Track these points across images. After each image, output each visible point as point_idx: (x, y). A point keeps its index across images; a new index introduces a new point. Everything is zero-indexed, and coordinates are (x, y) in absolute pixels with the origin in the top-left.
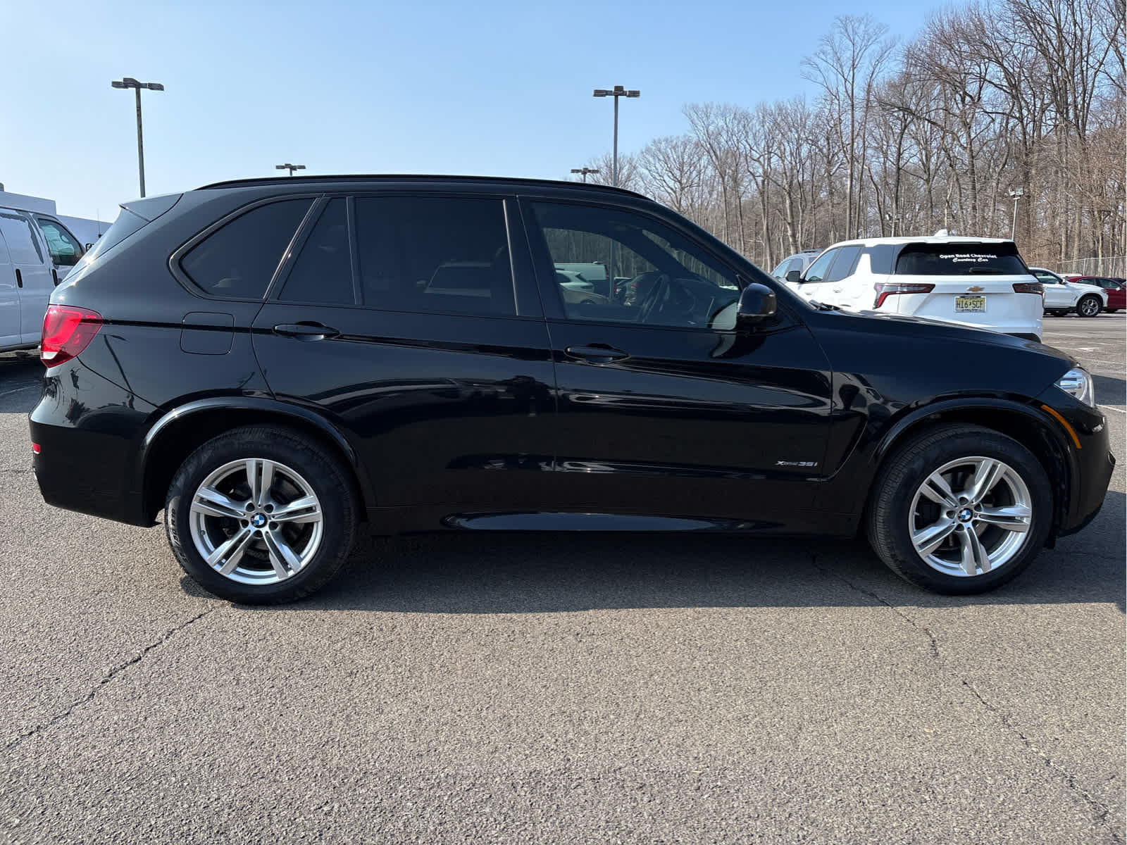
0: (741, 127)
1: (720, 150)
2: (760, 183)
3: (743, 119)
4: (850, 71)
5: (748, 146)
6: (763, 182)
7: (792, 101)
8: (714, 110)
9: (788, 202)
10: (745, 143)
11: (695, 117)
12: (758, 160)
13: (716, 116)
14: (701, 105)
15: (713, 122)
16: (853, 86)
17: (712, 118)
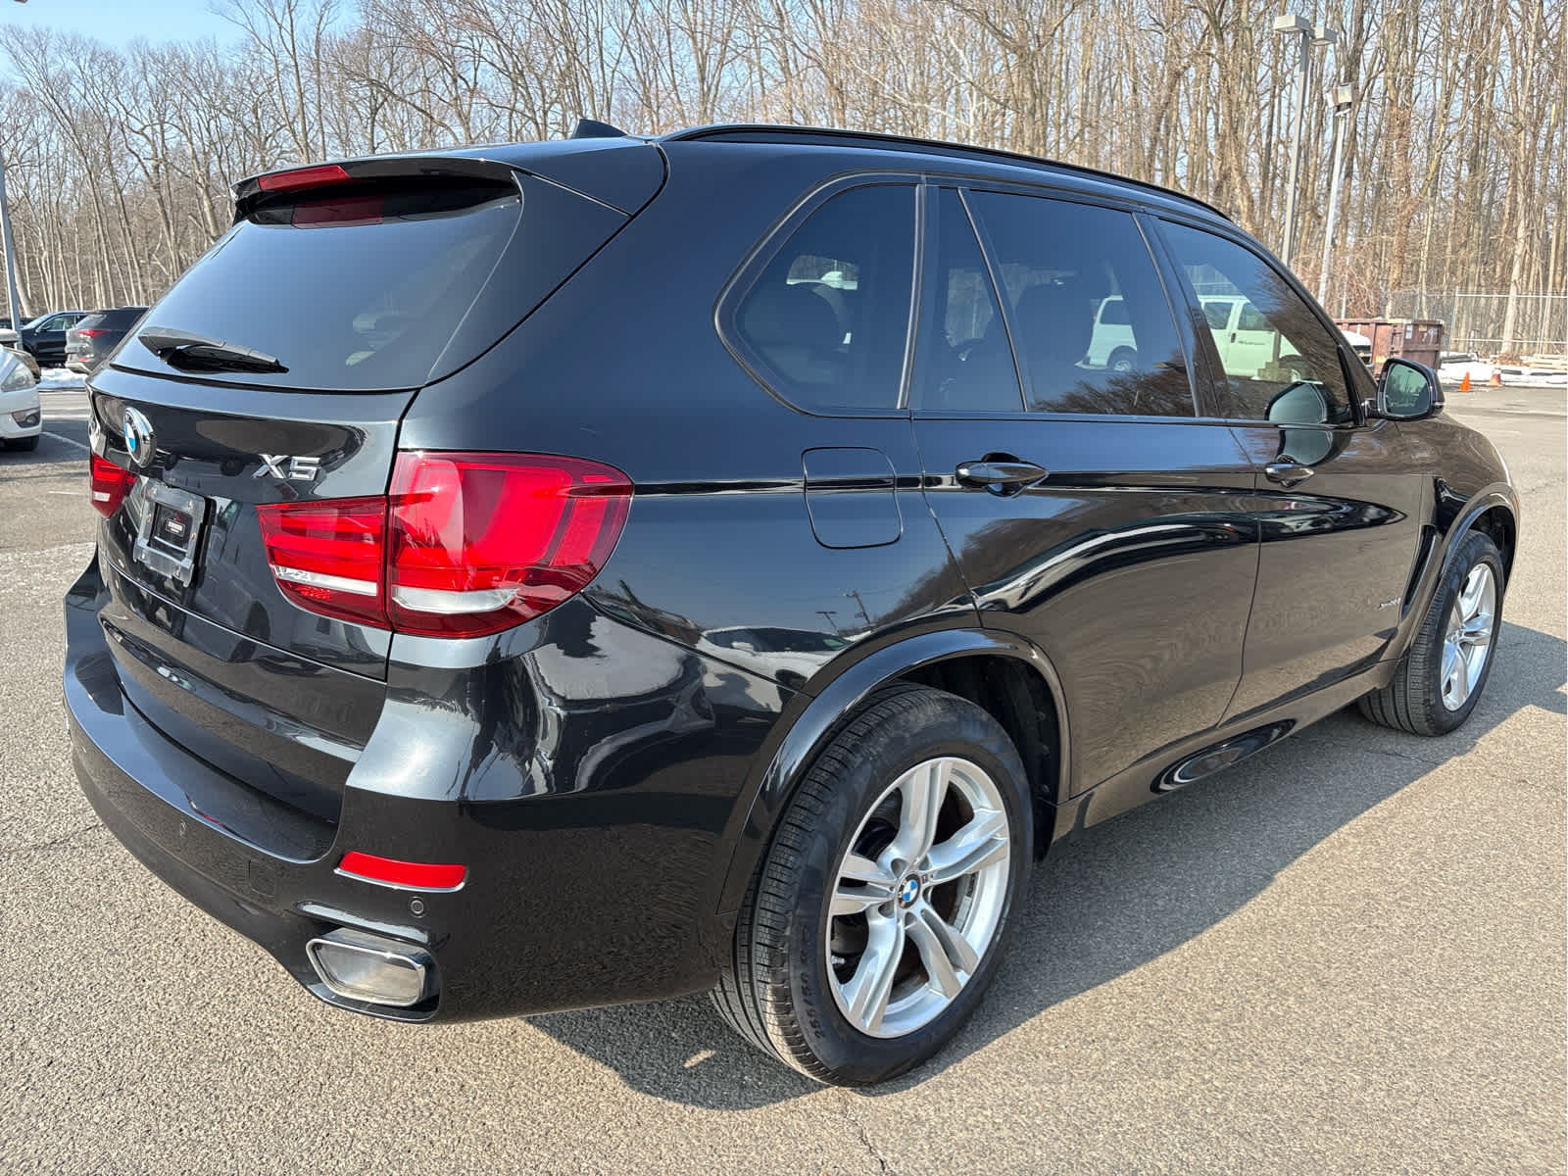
0: (106, 79)
1: (70, 109)
2: (150, 171)
3: (109, 63)
4: (284, 14)
5: (121, 109)
6: (156, 168)
7: (194, 44)
8: (54, 43)
9: (206, 203)
10: (114, 101)
11: (17, 48)
12: (141, 132)
13: (59, 50)
14: (28, 30)
15: (54, 61)
16: (292, 36)
17: (50, 52)
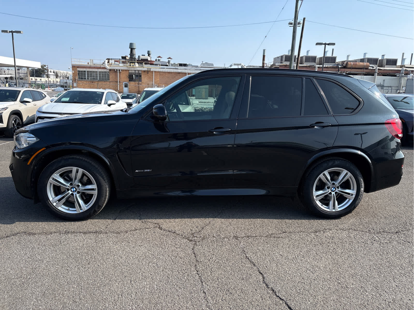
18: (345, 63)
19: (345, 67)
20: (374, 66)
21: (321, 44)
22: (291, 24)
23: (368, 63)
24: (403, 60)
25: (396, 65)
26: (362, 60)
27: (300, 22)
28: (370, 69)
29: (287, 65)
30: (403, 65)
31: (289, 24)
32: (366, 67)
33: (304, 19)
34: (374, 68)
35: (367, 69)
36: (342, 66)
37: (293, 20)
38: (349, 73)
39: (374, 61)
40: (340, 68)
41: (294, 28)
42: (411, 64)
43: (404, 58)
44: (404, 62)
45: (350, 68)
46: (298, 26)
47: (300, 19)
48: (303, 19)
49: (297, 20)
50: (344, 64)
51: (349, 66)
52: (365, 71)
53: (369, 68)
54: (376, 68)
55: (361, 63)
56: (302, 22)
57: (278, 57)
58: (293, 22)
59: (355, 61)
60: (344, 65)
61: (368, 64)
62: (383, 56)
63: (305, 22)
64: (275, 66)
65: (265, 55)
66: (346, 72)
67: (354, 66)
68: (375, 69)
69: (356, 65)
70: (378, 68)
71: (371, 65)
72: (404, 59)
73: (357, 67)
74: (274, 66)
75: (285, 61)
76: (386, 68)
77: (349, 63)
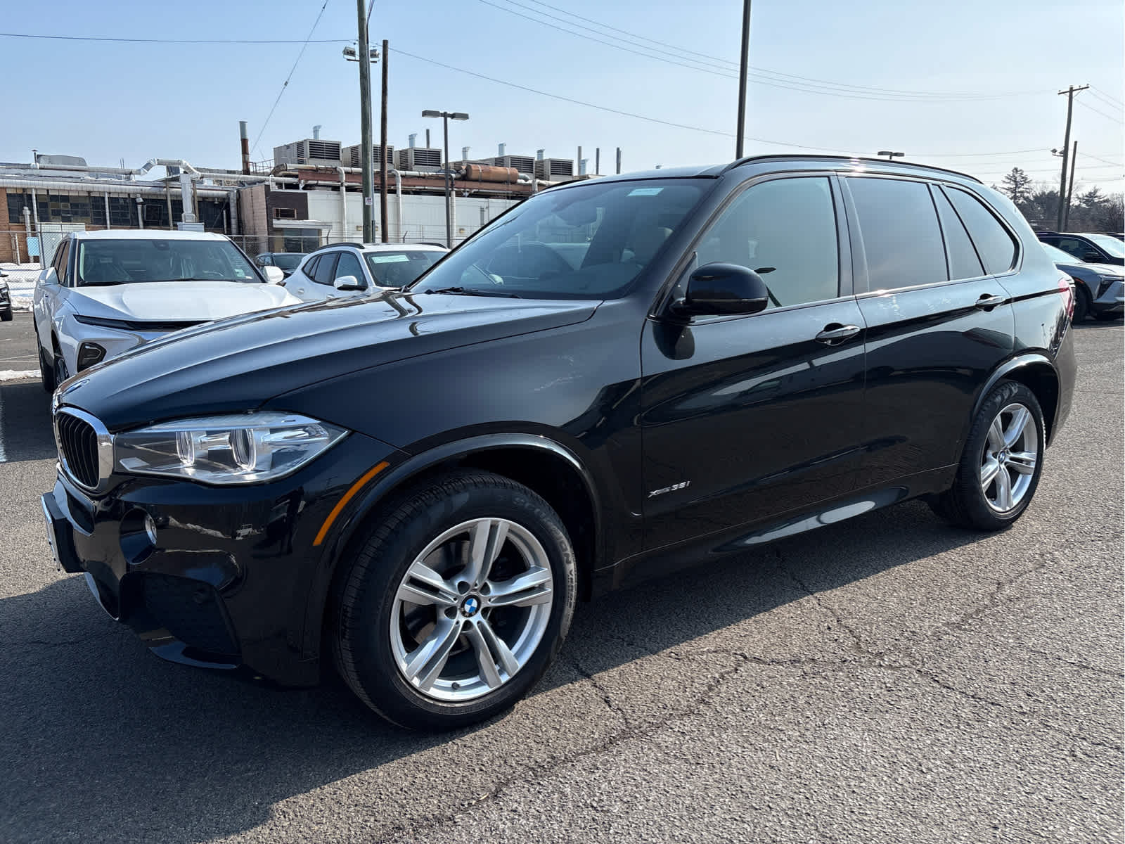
18: (464, 167)
19: (465, 178)
20: (527, 176)
21: (434, 114)
22: (352, 53)
23: (514, 168)
24: (582, 163)
25: (571, 175)
26: (500, 162)
27: (375, 51)
28: (521, 184)
29: (320, 169)
30: (582, 175)
31: (345, 54)
32: (511, 179)
33: (385, 43)
34: (528, 182)
35: (514, 183)
36: (459, 176)
37: (355, 44)
38: (477, 192)
39: (524, 164)
40: (456, 179)
41: (361, 66)
42: (599, 174)
43: (582, 159)
44: (584, 167)
45: (476, 180)
46: (372, 62)
47: (375, 44)
48: (382, 44)
49: (368, 43)
50: (462, 169)
51: (474, 176)
52: (512, 187)
53: (519, 181)
54: (534, 182)
55: (500, 169)
56: (380, 51)
57: (288, 147)
58: (357, 49)
59: (484, 163)
60: (463, 172)
61: (515, 170)
62: (540, 152)
63: (390, 52)
64: (286, 170)
65: (248, 137)
66: (470, 189)
67: (485, 176)
68: (530, 185)
69: (489, 172)
70: (538, 181)
71: (522, 174)
72: (584, 160)
73: (492, 178)
74: (283, 172)
75: (311, 157)
76: (552, 181)
77: (473, 168)
